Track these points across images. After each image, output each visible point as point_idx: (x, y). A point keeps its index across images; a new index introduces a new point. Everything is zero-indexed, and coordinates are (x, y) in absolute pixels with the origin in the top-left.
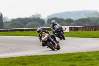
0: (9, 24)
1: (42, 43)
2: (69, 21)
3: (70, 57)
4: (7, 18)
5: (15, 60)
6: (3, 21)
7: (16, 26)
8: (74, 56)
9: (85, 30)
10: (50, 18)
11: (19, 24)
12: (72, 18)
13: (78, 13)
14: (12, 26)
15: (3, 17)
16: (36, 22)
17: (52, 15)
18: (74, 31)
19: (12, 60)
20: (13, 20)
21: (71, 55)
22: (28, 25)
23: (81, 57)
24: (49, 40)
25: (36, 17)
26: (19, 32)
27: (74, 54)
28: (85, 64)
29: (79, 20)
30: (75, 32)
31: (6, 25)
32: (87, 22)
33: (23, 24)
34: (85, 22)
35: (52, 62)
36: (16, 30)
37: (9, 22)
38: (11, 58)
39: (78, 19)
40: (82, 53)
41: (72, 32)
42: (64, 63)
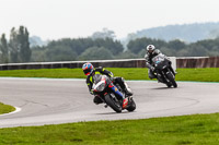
0: (42, 53)
1: (94, 96)
2: (176, 46)
3: (178, 125)
4: (39, 38)
5: (57, 131)
6: (31, 46)
7: (59, 56)
8: (185, 122)
9: (212, 66)
10: (134, 39)
11: (65, 53)
12: (181, 40)
13: (196, 27)
14: (49, 56)
15: (30, 36)
16: (102, 48)
17: (138, 32)
18: (187, 67)
19: (50, 131)
20: (53, 44)
21: (179, 121)
22: (84, 54)
23: (201, 125)
24: (108, 89)
25: (104, 37)
26: (66, 69)
27: (188, 117)
28: (210, 140)
29: (199, 43)
30: (190, 70)
31: (36, 55)
32: (215, 47)
33: (75, 53)
34: (210, 49)
35: (138, 136)
36: (59, 66)
37: (44, 48)
38: (47, 127)
39: (195, 41)
40: (206, 116)
41: (182, 69)
42: (164, 138)
